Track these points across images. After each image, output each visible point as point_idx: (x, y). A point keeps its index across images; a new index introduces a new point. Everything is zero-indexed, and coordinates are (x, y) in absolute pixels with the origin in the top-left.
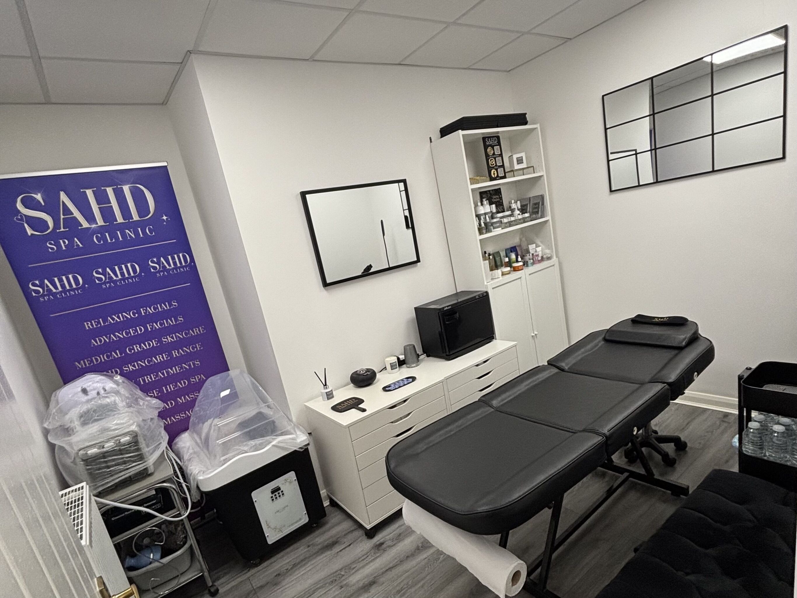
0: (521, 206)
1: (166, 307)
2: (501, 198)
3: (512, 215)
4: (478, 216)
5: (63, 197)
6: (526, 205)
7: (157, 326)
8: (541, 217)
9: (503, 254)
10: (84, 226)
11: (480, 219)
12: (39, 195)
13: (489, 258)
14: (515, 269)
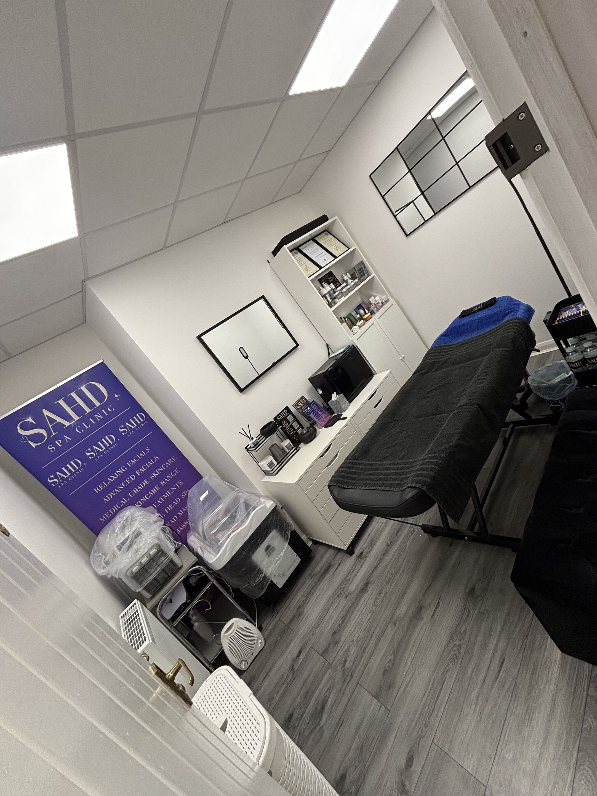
0: (351, 275)
1: (144, 454)
2: (335, 277)
3: (347, 285)
4: (324, 296)
5: (46, 413)
6: (354, 273)
7: (143, 470)
8: (368, 276)
9: (354, 313)
10: (67, 426)
11: (326, 298)
12: (30, 418)
13: (346, 320)
14: (366, 320)
